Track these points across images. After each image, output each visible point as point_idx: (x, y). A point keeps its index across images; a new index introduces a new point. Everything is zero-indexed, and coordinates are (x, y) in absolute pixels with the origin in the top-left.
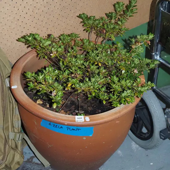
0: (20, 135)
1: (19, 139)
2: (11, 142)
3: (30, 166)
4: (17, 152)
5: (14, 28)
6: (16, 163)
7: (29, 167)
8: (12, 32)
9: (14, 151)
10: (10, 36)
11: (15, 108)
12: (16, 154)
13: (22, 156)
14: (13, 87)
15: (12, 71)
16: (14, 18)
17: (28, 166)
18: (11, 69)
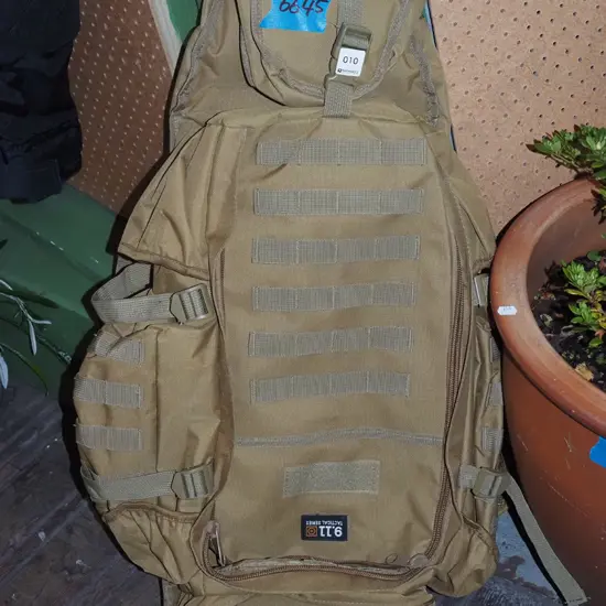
0: (496, 478)
1: (490, 493)
2: (464, 498)
3: (504, 592)
4: (480, 537)
5: (516, 101)
6: (469, 575)
7: (500, 592)
8: (506, 116)
9: (470, 530)
10: (496, 129)
11: (491, 382)
12: (477, 542)
13: (493, 554)
14: (501, 311)
15: (496, 251)
16: (522, 65)
17: (500, 589)
18: (494, 244)
